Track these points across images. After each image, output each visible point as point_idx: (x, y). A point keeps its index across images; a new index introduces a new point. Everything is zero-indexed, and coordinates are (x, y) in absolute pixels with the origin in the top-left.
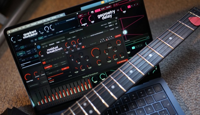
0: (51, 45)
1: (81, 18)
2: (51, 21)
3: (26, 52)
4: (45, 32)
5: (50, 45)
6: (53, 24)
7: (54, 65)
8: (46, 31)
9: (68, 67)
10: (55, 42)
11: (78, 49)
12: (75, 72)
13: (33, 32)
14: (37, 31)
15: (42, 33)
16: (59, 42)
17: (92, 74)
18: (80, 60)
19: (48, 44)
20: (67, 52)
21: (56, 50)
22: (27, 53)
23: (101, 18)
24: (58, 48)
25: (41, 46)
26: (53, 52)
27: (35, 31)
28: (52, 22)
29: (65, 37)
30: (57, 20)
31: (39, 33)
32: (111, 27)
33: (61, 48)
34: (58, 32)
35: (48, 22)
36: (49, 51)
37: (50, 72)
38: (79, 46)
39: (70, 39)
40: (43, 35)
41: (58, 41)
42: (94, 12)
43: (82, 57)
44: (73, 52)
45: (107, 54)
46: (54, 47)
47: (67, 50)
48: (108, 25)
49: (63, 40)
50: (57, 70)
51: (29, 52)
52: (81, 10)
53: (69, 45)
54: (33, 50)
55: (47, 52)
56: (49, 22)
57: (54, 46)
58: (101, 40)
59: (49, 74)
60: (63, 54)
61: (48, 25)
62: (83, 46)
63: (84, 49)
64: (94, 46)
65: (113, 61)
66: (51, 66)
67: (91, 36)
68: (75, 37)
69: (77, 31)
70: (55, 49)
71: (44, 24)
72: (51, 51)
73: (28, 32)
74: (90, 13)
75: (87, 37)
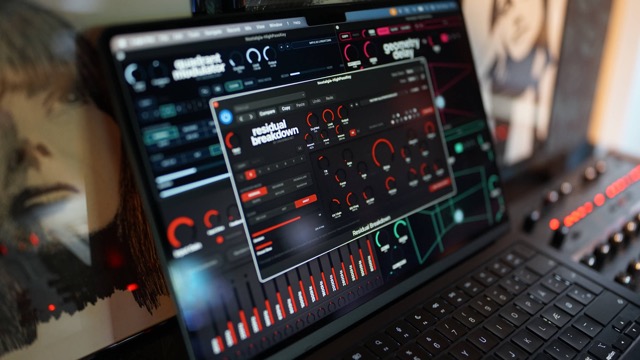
0: (267, 116)
1: (346, 42)
2: (268, 33)
3: (180, 131)
4: (249, 66)
5: (262, 114)
6: (274, 43)
7: (274, 187)
8: (251, 65)
9: (314, 198)
10: (277, 107)
11: (341, 137)
12: (334, 216)
13: (210, 59)
14: (225, 60)
15: (240, 69)
16: (288, 108)
17: (375, 221)
18: (344, 173)
19: (256, 111)
20: (311, 146)
21: (281, 135)
22: (183, 135)
23: (392, 52)
24: (287, 129)
25: (235, 115)
26: (271, 142)
27: (217, 57)
28: (269, 37)
29: (306, 94)
30: (284, 35)
31: (228, 67)
32: (414, 84)
33: (294, 131)
34: (287, 75)
35: (258, 35)
36: (257, 136)
37: (259, 214)
38: (343, 129)
39: (319, 101)
40: (243, 77)
41: (285, 104)
42: (376, 32)
43: (349, 164)
44: (328, 147)
45: (408, 160)
46: (275, 123)
47: (312, 137)
48: (406, 76)
49: (300, 101)
50: (283, 205)
51: (191, 131)
52: (344, 19)
53: (316, 121)
54: (207, 125)
55: (253, 139)
56: (262, 34)
57: (275, 119)
58: (394, 116)
59: (258, 219)
60: (300, 148)
61: (259, 45)
62: (352, 128)
63: (354, 139)
64: (378, 133)
65: (421, 183)
66: (264, 190)
67: (371, 101)
68: (332, 98)
69: (337, 80)
70: (276, 131)
71: (247, 39)
72: (265, 135)
73: (194, 56)
74: (367, 34)
75: (363, 103)
